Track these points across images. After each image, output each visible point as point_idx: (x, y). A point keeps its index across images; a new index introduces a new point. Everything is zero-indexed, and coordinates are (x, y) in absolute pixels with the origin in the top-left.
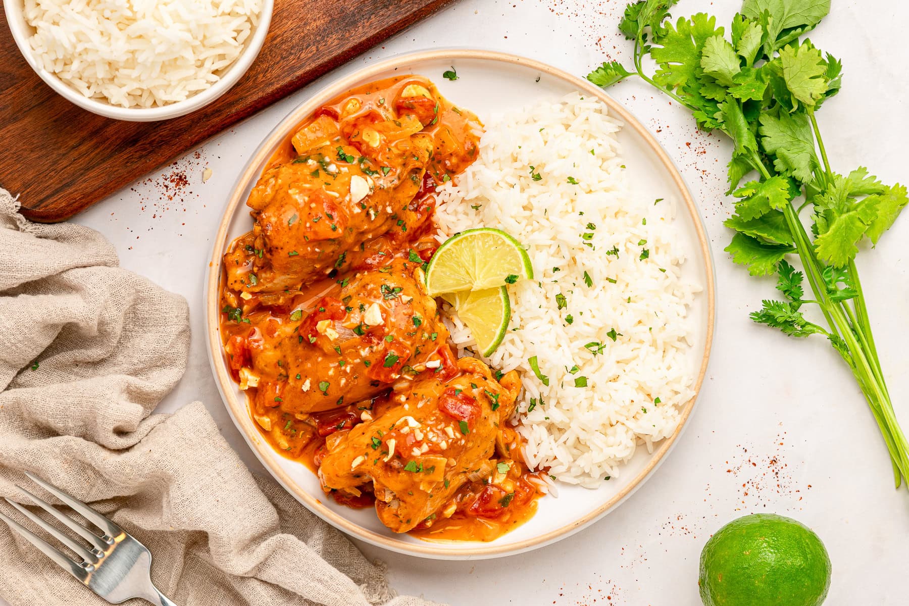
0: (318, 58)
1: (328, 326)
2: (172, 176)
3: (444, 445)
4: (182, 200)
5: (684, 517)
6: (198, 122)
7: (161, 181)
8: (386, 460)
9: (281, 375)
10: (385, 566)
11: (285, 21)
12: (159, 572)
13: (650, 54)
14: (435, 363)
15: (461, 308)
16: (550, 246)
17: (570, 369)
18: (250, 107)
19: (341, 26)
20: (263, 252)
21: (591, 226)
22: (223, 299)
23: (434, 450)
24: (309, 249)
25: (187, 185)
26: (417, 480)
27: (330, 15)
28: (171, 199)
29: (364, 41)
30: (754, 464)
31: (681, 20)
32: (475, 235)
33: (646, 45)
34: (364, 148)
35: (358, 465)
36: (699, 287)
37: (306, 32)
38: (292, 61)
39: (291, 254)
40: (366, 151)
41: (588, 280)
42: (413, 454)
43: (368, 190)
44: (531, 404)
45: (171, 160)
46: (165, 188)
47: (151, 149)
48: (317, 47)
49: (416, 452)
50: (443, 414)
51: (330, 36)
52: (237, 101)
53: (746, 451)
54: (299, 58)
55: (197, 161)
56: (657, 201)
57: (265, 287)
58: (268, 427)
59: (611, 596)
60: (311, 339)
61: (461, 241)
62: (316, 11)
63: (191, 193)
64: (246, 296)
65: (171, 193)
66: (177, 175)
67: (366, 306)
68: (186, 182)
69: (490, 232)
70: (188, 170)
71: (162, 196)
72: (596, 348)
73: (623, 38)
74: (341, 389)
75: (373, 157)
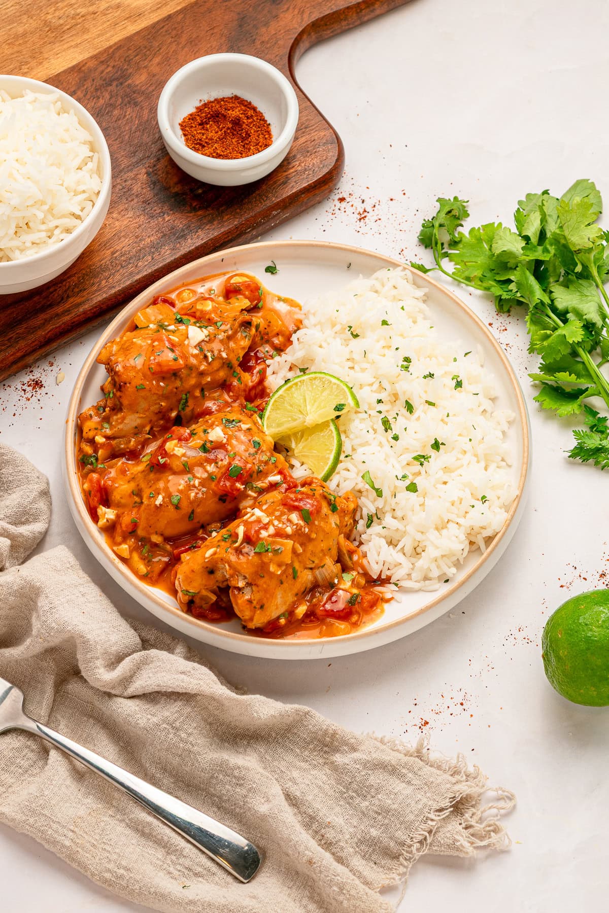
0: (154, 265)
1: (176, 446)
2: (29, 382)
3: (289, 530)
4: (39, 400)
5: (525, 629)
6: (50, 321)
7: (19, 386)
8: (237, 545)
9: (136, 502)
10: (246, 689)
11: (123, 239)
12: (31, 707)
13: (447, 258)
14: (277, 478)
15: (297, 447)
16: (372, 385)
17: (400, 477)
18: (96, 307)
19: (173, 240)
20: (113, 392)
21: (407, 360)
22: (81, 450)
23: (279, 534)
24: (154, 382)
25: (43, 388)
26: (266, 560)
27: (162, 232)
28: (29, 400)
29: (193, 250)
30: (585, 579)
31: (472, 230)
32: (304, 380)
33: (444, 251)
34: (198, 314)
35: (211, 555)
36: (513, 415)
37: (142, 246)
38: (131, 269)
39: (138, 387)
40: (201, 316)
41: (409, 407)
42: (261, 536)
43: (204, 337)
44: (369, 519)
45: (28, 367)
46: (23, 392)
47: (9, 344)
48: (152, 257)
49: (264, 534)
50: (286, 507)
51: (163, 247)
52: (83, 302)
53: (575, 568)
54: (137, 266)
55: (51, 368)
56: (466, 354)
57: (116, 429)
58: (126, 555)
59: (464, 702)
60: (161, 461)
61: (291, 387)
62: (149, 230)
63: (47, 394)
64: (100, 439)
65: (29, 395)
66: (33, 381)
67: (209, 431)
68: (42, 386)
69: (317, 375)
70: (43, 376)
71: (21, 398)
72: (421, 459)
73: (423, 247)
74: (191, 503)
75: (207, 317)
